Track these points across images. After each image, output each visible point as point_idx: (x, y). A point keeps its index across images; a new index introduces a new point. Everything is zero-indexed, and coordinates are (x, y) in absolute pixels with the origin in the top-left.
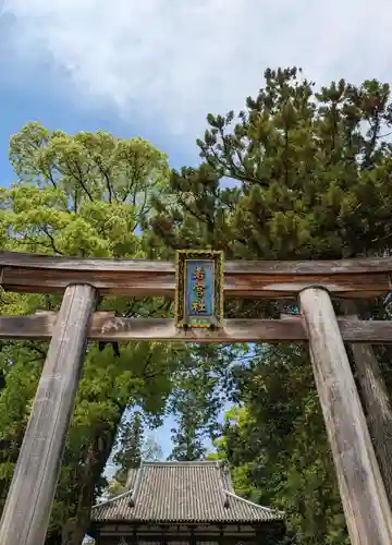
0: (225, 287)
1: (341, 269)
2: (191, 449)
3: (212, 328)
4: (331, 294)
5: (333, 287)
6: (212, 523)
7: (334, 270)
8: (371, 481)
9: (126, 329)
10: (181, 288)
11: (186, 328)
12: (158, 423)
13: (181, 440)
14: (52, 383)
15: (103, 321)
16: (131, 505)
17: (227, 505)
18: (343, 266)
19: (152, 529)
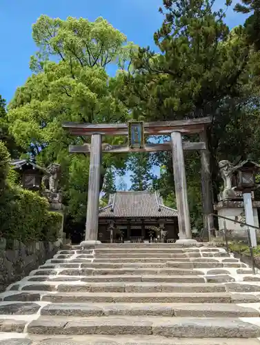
0: (145, 132)
1: (187, 124)
2: (141, 185)
3: (141, 148)
4: (182, 133)
5: (183, 131)
6: (152, 218)
7: (184, 124)
8: (183, 190)
9: (113, 149)
10: (130, 134)
11: (132, 148)
12: (123, 174)
13: (135, 181)
14: (94, 167)
15: (105, 147)
16: (112, 211)
17: (160, 210)
18: (188, 122)
19: (124, 220)
